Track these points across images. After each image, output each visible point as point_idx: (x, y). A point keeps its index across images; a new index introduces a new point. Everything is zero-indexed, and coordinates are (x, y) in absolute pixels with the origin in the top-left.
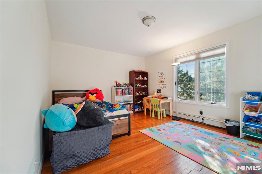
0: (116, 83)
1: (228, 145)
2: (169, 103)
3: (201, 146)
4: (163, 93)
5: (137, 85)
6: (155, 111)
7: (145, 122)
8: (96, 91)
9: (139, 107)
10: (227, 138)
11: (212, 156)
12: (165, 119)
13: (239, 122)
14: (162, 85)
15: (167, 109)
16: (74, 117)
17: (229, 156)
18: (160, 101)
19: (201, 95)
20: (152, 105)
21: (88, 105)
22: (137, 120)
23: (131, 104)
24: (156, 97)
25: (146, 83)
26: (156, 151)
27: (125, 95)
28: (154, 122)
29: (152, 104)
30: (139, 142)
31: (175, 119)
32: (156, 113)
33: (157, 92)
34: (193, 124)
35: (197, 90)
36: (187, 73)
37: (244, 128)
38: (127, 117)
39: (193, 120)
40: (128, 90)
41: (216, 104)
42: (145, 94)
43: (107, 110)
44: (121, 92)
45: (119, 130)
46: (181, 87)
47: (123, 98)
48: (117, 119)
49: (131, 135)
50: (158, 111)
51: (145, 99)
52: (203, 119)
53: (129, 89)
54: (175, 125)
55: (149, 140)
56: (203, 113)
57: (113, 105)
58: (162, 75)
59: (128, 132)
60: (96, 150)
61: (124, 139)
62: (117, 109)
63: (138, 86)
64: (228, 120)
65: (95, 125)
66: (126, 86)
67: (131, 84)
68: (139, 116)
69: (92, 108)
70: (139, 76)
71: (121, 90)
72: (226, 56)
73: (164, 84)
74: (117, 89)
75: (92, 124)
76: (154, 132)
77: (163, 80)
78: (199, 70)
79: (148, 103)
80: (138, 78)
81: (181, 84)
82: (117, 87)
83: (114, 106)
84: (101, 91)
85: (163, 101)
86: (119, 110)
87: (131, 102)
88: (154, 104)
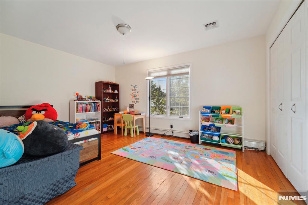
0: (77, 96)
1: (192, 152)
2: (142, 119)
3: (172, 156)
4: (137, 108)
5: (105, 100)
6: (127, 129)
7: (116, 142)
8: (45, 106)
9: (108, 126)
10: (191, 146)
11: (181, 163)
12: (138, 137)
13: (198, 131)
14: (135, 99)
15: (140, 126)
16: (20, 143)
17: (192, 160)
18: (133, 117)
19: (171, 109)
20: (124, 123)
21: (43, 126)
22: (106, 141)
23: (98, 122)
24: (128, 113)
25: (117, 97)
26: (133, 170)
27: (89, 112)
28: (126, 141)
29: (124, 121)
30: (112, 165)
31: (148, 135)
32: (129, 131)
33: (130, 107)
34: (165, 138)
35: (168, 105)
36: (160, 88)
37: (201, 136)
38: (97, 138)
39: (165, 134)
40: (93, 105)
41: (182, 117)
42: (115, 110)
43: (68, 132)
44: (84, 108)
45: (85, 155)
46: (154, 102)
47: (87, 115)
48: (83, 141)
49: (101, 159)
50: (130, 129)
51: (116, 115)
52: (173, 132)
53: (95, 104)
54: (149, 141)
55: (124, 160)
56: (173, 126)
57: (76, 124)
58: (135, 89)
59: (97, 156)
60: (57, 184)
61: (93, 165)
62: (83, 129)
63: (107, 101)
64: (191, 131)
65: (56, 151)
66: (92, 100)
67: (98, 98)
68: (108, 137)
69: (50, 130)
70: (108, 89)
71: (84, 105)
72: (189, 75)
73: (137, 99)
74: (78, 104)
75: (51, 151)
76: (128, 151)
77: (136, 94)
78: (169, 85)
79: (118, 120)
80: (107, 91)
81: (154, 99)
82: (78, 101)
83: (79, 126)
84: (52, 106)
85: (136, 117)
86: (87, 130)
87: (97, 119)
88: (127, 121)
